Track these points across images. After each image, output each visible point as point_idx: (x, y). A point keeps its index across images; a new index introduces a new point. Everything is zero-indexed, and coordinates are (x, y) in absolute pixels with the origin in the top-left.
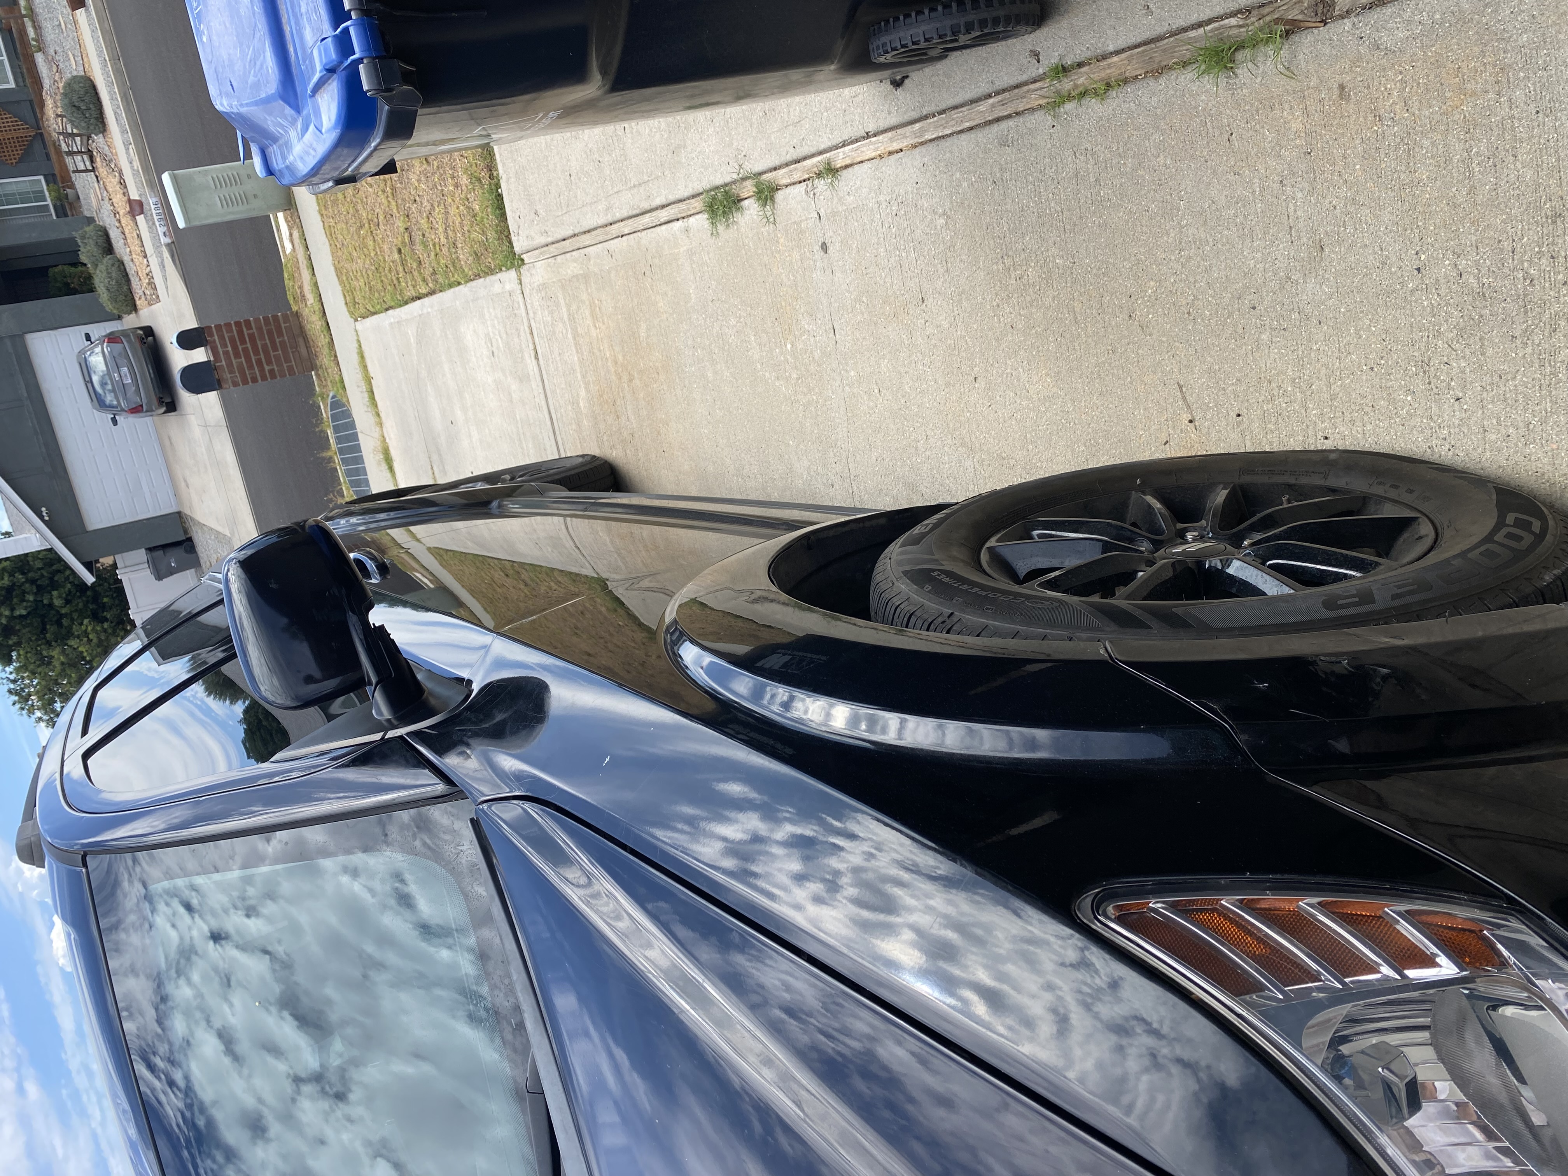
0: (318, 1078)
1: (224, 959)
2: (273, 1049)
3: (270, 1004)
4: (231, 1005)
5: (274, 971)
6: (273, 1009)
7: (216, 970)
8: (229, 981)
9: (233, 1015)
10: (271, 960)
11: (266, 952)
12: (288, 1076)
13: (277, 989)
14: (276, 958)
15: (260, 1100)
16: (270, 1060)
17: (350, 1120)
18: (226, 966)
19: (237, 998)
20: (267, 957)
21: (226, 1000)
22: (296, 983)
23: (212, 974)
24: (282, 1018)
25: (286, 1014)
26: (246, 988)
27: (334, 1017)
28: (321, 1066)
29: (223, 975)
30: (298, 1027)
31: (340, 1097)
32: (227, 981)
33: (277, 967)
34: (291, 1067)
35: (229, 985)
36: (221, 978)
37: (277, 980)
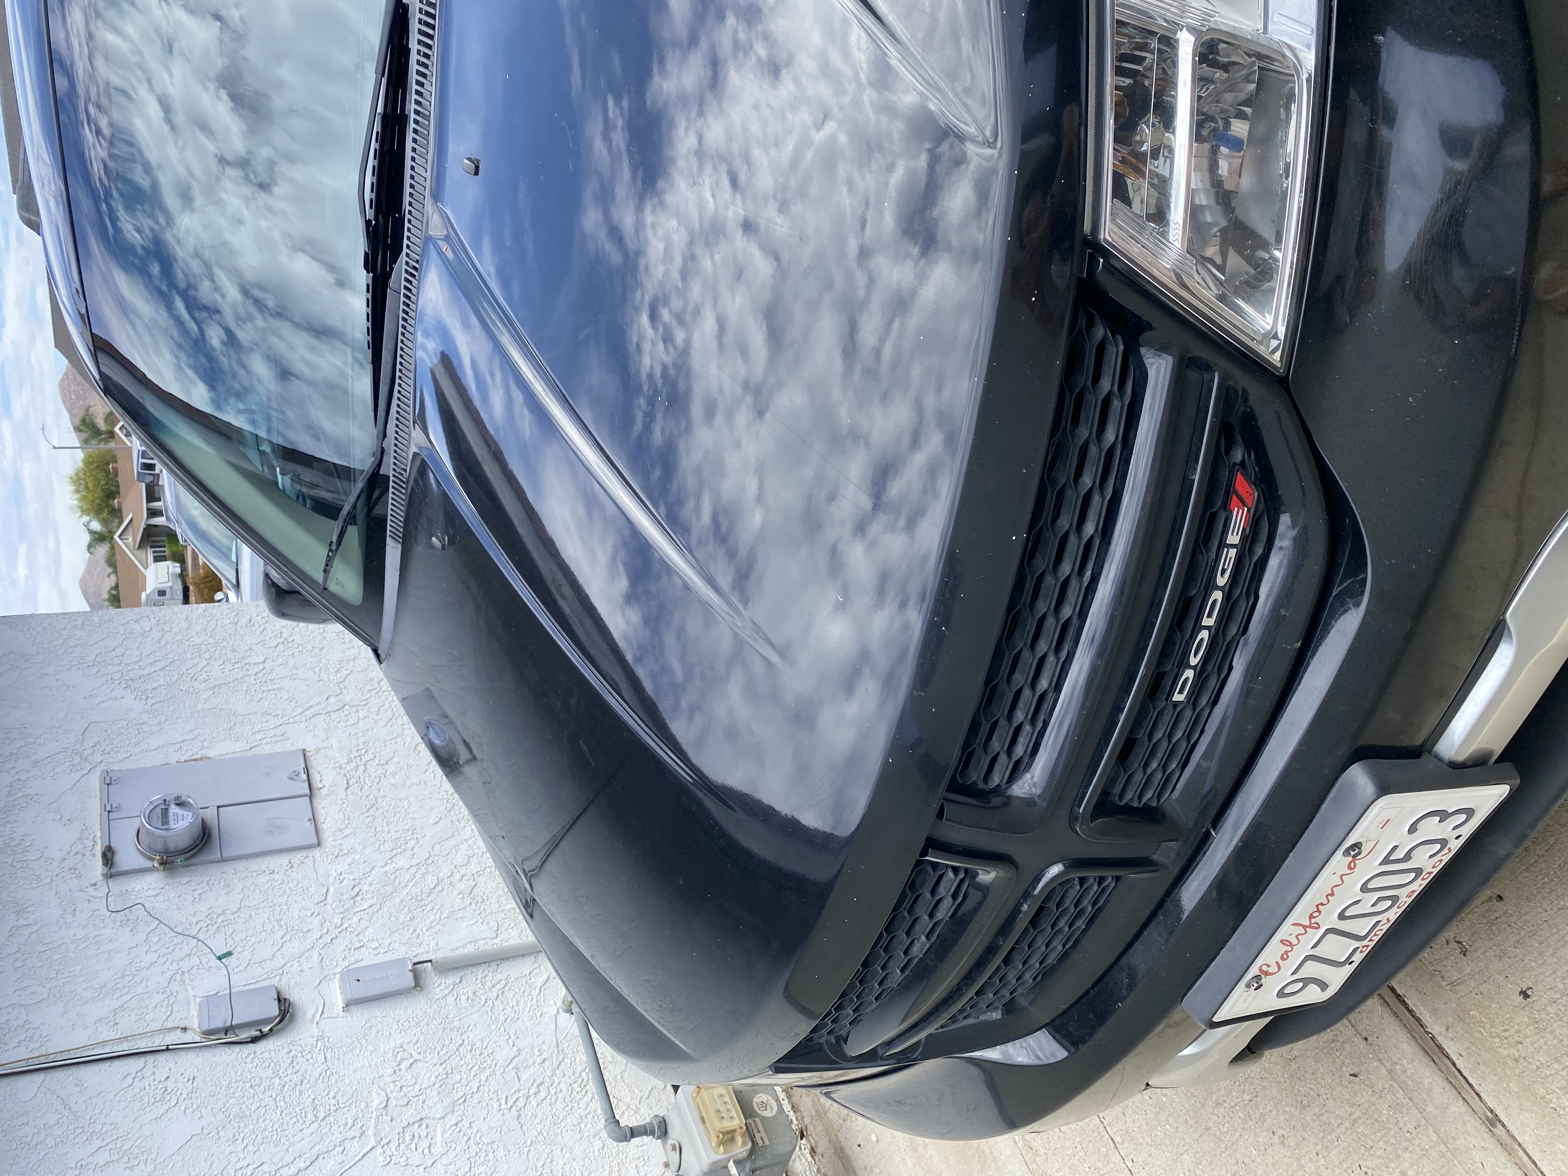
0: (244, 164)
1: (168, 21)
2: (204, 127)
3: (209, 80)
4: (171, 75)
5: (221, 42)
6: (211, 87)
7: (158, 31)
8: (171, 47)
9: (172, 85)
10: (221, 29)
11: (218, 17)
12: (216, 155)
13: (220, 63)
14: (228, 26)
15: (190, 173)
16: (201, 137)
17: (270, 209)
18: (170, 30)
19: (178, 68)
20: (218, 24)
21: (167, 68)
22: (245, 59)
23: (154, 35)
24: (218, 98)
25: (223, 93)
26: (188, 60)
27: (279, 102)
28: (249, 153)
29: (165, 41)
30: (233, 109)
31: (263, 186)
32: (169, 48)
33: (226, 38)
34: (219, 148)
35: (171, 52)
36: (162, 42)
37: (222, 54)
